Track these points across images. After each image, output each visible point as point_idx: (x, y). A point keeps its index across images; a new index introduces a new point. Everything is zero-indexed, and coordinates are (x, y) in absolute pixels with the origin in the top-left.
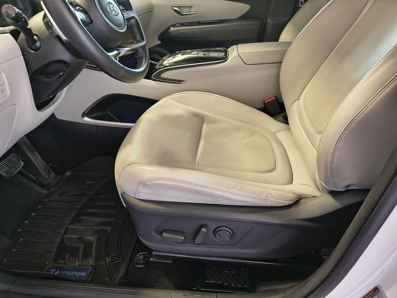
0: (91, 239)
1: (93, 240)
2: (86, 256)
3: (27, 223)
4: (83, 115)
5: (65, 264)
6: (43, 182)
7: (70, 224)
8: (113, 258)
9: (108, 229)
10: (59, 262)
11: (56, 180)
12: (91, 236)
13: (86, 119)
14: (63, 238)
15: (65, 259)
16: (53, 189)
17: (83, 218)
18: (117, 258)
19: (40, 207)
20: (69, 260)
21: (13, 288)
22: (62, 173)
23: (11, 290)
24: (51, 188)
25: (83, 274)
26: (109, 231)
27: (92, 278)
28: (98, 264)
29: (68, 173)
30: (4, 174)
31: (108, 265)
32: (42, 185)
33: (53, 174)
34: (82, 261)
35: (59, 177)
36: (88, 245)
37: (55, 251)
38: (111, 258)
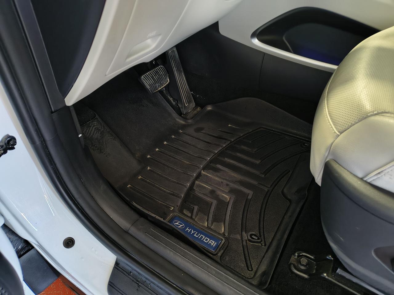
0: (226, 198)
1: (229, 200)
2: (218, 219)
3: (158, 151)
4: (254, 35)
5: (191, 218)
6: (181, 109)
7: (204, 169)
8: (253, 237)
9: (250, 193)
10: (185, 212)
11: (195, 112)
12: (226, 193)
13: (256, 42)
14: (193, 184)
15: (192, 212)
16: (190, 121)
17: (219, 166)
18: (258, 239)
19: (173, 137)
20: (197, 215)
21: (133, 231)
22: (203, 107)
23: (130, 232)
24: (189, 119)
25: (213, 243)
26: (250, 197)
27: (223, 253)
28: (231, 236)
29: (209, 108)
30: (148, 87)
31: (244, 243)
32: (180, 114)
33: (193, 105)
34: (212, 223)
35: (199, 109)
36: (222, 204)
37: (183, 196)
38: (251, 235)
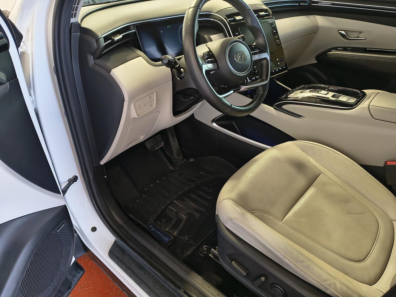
0: (183, 217)
1: (184, 218)
2: (174, 227)
3: (152, 186)
4: (213, 121)
5: (160, 226)
6: (173, 160)
7: (176, 199)
8: (190, 238)
9: (197, 215)
10: (157, 222)
11: (182, 162)
12: (184, 215)
13: (214, 124)
14: (166, 207)
15: (161, 223)
16: (177, 168)
17: (185, 198)
18: (192, 240)
19: (164, 178)
20: (163, 224)
21: (125, 226)
22: (188, 158)
23: (123, 227)
24: (177, 167)
25: (167, 239)
26: (197, 218)
27: (171, 245)
28: (179, 237)
29: (192, 160)
30: (149, 148)
31: (184, 241)
32: (171, 163)
33: (181, 157)
34: (170, 229)
35: (185, 160)
36: (180, 220)
37: (158, 213)
38: (189, 238)
